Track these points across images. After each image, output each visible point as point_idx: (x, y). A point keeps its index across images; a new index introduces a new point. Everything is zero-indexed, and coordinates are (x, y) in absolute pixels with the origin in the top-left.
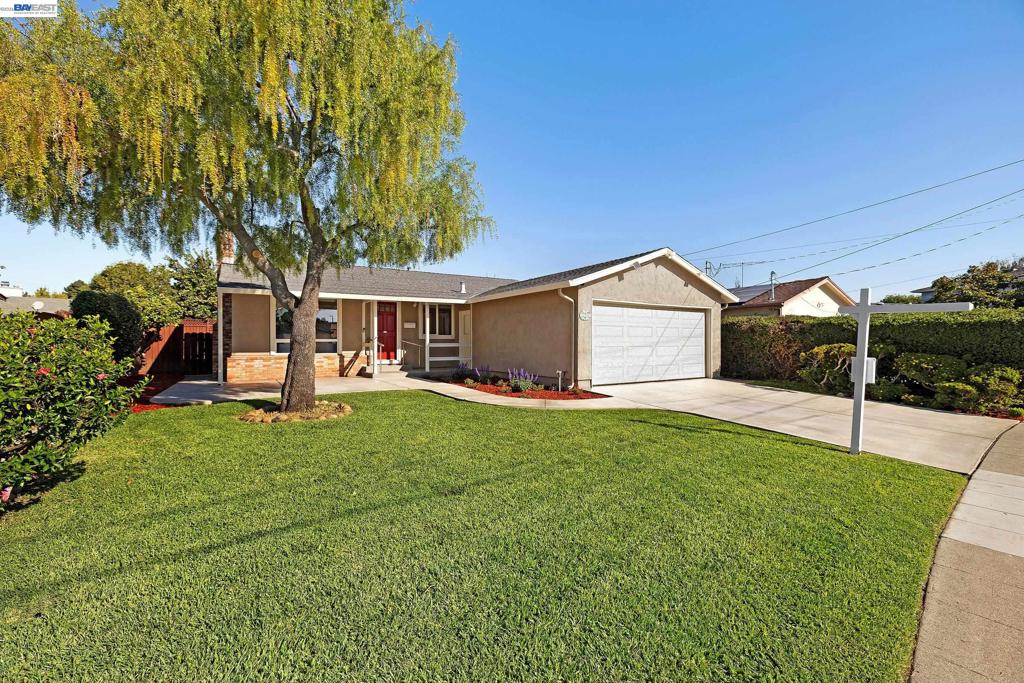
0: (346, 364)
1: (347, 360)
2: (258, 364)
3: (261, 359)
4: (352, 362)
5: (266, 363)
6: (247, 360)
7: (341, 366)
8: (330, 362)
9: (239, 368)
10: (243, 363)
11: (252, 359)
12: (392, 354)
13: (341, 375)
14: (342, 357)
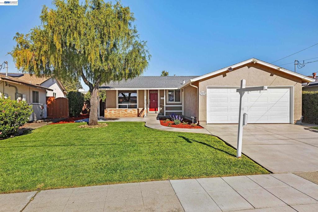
0: (140, 112)
1: (140, 111)
2: (113, 112)
3: (114, 110)
4: (142, 112)
5: (115, 112)
6: (110, 111)
7: (138, 113)
8: (134, 111)
9: (108, 113)
10: (108, 111)
11: (111, 110)
12: (156, 109)
13: (138, 116)
14: (138, 110)
